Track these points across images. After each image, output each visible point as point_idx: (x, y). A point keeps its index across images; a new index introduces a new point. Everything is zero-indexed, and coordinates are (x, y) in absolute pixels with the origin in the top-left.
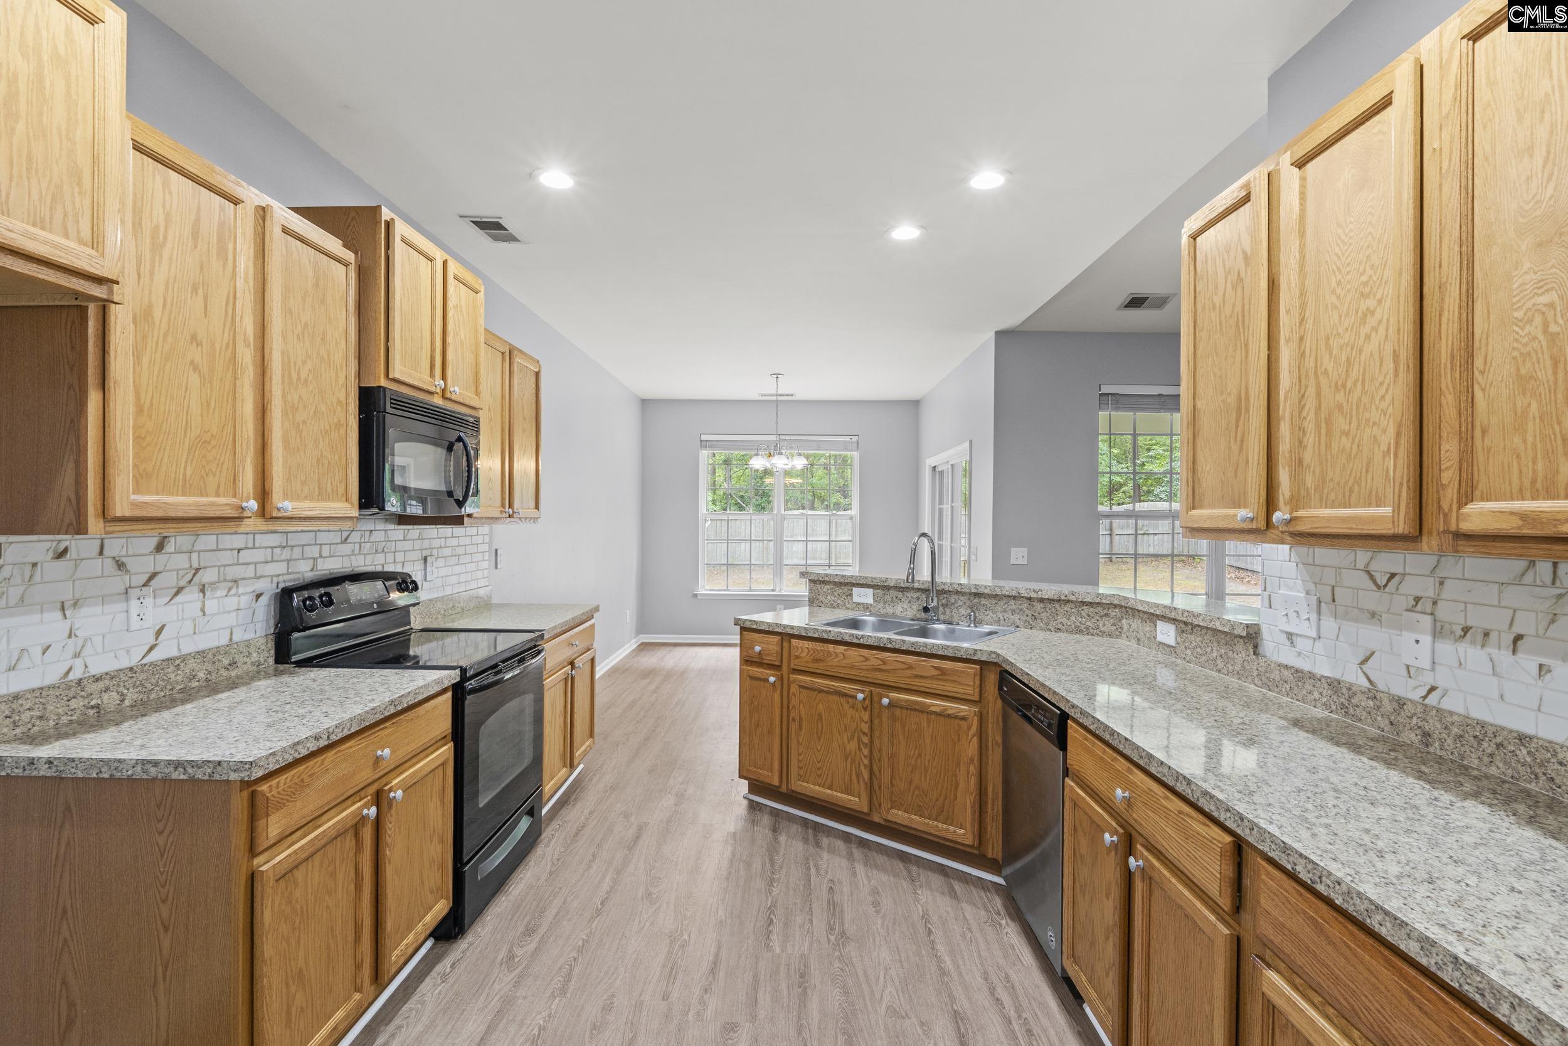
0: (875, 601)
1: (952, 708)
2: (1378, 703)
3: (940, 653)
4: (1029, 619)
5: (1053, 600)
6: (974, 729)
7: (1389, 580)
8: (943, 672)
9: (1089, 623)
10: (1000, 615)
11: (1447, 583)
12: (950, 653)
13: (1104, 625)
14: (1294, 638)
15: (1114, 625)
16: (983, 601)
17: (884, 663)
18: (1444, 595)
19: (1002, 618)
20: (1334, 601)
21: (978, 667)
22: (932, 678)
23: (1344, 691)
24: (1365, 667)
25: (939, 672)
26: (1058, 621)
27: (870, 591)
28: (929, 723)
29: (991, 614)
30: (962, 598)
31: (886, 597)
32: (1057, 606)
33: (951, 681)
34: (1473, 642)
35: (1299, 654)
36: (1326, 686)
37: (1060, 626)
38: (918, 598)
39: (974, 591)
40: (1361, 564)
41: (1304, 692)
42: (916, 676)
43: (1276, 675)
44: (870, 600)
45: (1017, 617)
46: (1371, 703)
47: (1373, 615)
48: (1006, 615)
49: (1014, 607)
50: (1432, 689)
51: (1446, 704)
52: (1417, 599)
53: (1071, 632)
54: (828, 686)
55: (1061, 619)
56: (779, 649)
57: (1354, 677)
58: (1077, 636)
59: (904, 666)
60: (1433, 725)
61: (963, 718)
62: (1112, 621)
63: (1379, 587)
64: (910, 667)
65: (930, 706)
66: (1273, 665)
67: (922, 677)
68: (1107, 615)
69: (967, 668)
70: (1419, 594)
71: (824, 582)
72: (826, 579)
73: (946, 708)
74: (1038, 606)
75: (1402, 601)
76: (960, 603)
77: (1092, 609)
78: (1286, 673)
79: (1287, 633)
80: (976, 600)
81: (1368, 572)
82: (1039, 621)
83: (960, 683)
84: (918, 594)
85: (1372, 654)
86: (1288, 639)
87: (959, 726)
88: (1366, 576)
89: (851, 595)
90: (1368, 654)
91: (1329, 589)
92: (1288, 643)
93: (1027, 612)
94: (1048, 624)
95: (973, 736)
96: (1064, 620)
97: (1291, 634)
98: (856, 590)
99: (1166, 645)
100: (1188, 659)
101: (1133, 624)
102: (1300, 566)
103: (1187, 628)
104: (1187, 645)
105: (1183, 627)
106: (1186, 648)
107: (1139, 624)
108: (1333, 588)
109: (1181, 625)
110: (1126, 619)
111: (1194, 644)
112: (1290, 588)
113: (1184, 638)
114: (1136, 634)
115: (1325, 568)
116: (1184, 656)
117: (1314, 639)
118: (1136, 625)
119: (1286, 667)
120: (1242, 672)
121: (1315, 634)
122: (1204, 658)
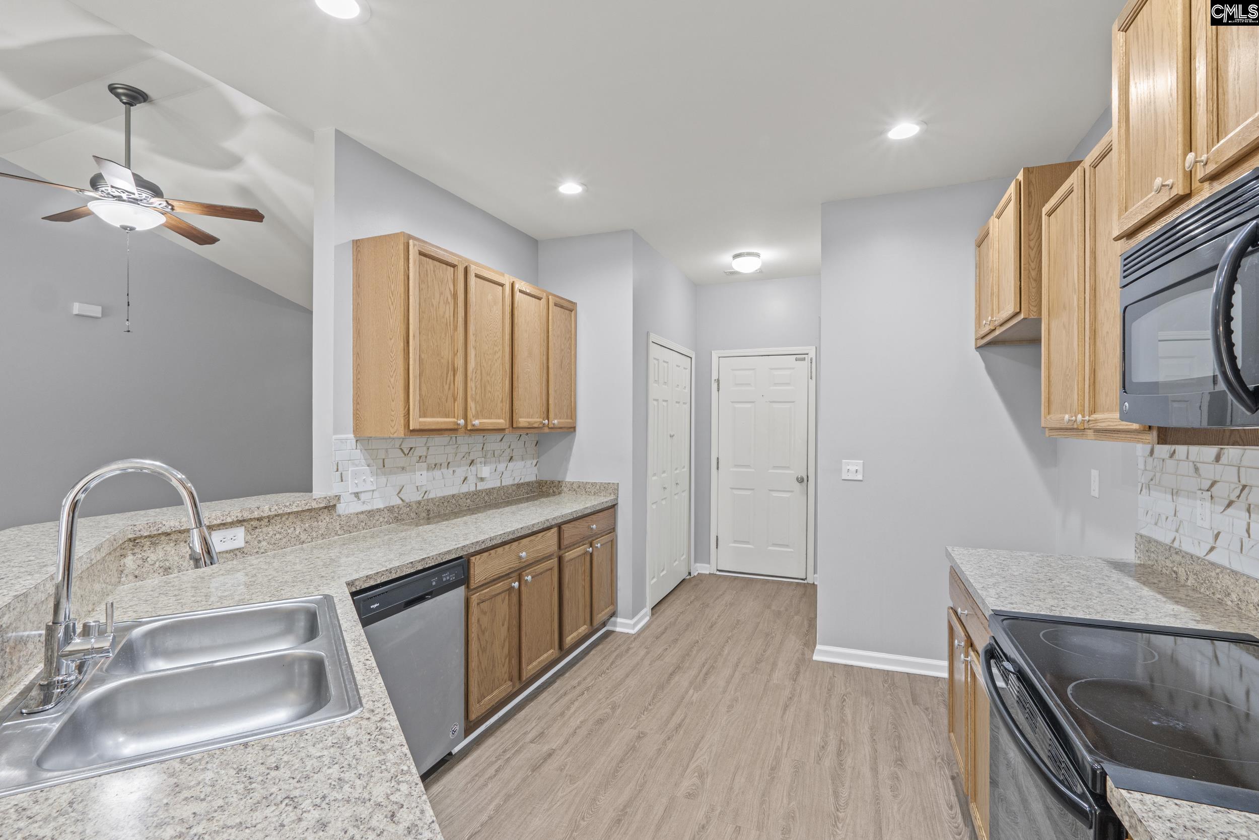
2: (409, 508)
7: (410, 451)
9: (108, 579)
11: (430, 448)
13: (114, 575)
14: (359, 495)
15: (117, 569)
18: (429, 454)
20: (384, 466)
23: (395, 511)
24: (400, 495)
34: (437, 469)
35: (364, 503)
36: (386, 512)
40: (397, 446)
41: (374, 521)
43: (355, 521)
47: (403, 468)
50: (426, 492)
51: (432, 496)
52: (420, 457)
57: (396, 501)
60: (431, 506)
62: (116, 566)
63: (405, 455)
66: (352, 516)
68: (114, 560)
70: (421, 455)
75: (415, 459)
78: (362, 516)
79: (354, 493)
81: (401, 449)
85: (403, 486)
86: (356, 497)
88: (400, 451)
90: (401, 488)
91: (382, 461)
92: (356, 499)
96: (97, 587)
97: (357, 493)
99: (227, 552)
100: (262, 551)
101: (152, 555)
102: (363, 451)
103: (263, 523)
104: (261, 539)
105: (254, 523)
106: (260, 542)
107: (169, 549)
108: (384, 459)
109: (252, 523)
110: (134, 554)
111: (271, 533)
112: (357, 466)
113: (257, 534)
114: (162, 564)
115: (379, 450)
116: (255, 551)
117: (373, 491)
118: (160, 553)
119: (362, 513)
120: (326, 533)
121: (374, 488)
122: (284, 540)
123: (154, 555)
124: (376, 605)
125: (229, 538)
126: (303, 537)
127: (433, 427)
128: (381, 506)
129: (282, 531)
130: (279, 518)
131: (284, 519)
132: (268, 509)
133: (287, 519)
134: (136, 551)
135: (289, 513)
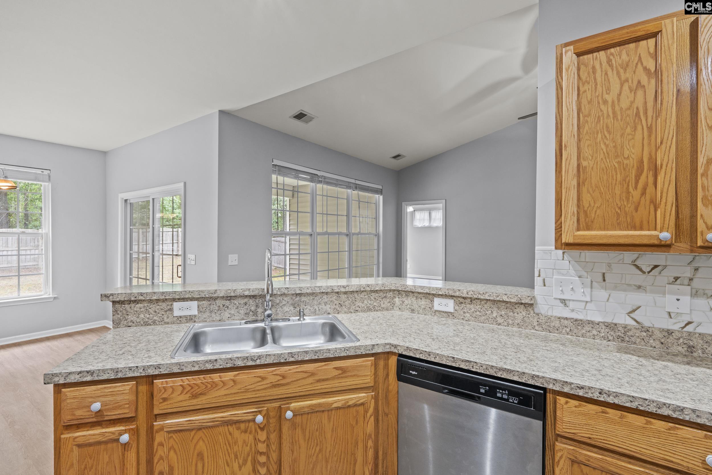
0: (199, 311)
1: (351, 399)
2: (650, 333)
3: (343, 354)
4: (337, 307)
5: (353, 292)
6: (371, 410)
7: (653, 269)
8: (343, 370)
9: (375, 304)
10: (316, 307)
11: (701, 269)
12: (352, 353)
13: (384, 304)
14: (566, 302)
15: (389, 302)
16: (303, 299)
17: (284, 377)
18: (698, 276)
19: (317, 309)
20: (604, 280)
21: (373, 358)
22: (333, 378)
23: (620, 329)
24: (632, 315)
25: (340, 372)
26: (357, 305)
27: (195, 303)
28: (329, 419)
29: (309, 308)
30: (286, 299)
31: (212, 307)
32: (356, 295)
33: (351, 376)
35: (572, 310)
36: (604, 327)
37: (357, 309)
38: (246, 304)
39: (298, 292)
40: (628, 261)
41: (584, 331)
42: (319, 381)
43: (557, 324)
44: (195, 312)
45: (328, 306)
46: (645, 334)
47: (639, 287)
48: (321, 307)
49: (326, 300)
50: (689, 323)
51: (700, 330)
52: (677, 278)
53: (364, 311)
54: (213, 420)
55: (358, 303)
56: (133, 397)
57: (625, 320)
58: (368, 313)
59: (305, 375)
60: (695, 342)
61: (362, 404)
62: (388, 300)
63: (644, 272)
64: (313, 374)
65: (332, 404)
66: (552, 318)
67: (324, 380)
68: (385, 297)
69: (364, 361)
70: (678, 275)
71: (136, 302)
72: (141, 298)
73: (347, 401)
74: (343, 297)
75: (664, 279)
76: (284, 303)
77: (377, 295)
78: (566, 322)
79: (561, 300)
80: (298, 299)
81: (635, 265)
82: (344, 307)
83: (358, 376)
84: (246, 300)
85: (639, 307)
86: (562, 303)
87: (357, 412)
88: (634, 268)
89: (171, 310)
90: (634, 308)
91: (600, 274)
92: (561, 305)
93: (336, 302)
94: (349, 308)
95: (371, 416)
96: (360, 304)
97: (564, 300)
98: (176, 305)
99: (443, 312)
100: (466, 319)
101: (406, 301)
102: (573, 262)
103: (466, 301)
104: (465, 311)
105: (461, 300)
106: (464, 313)
107: (413, 300)
108: (604, 274)
109: (459, 299)
110: (399, 298)
111: (473, 310)
112: (563, 275)
113: (463, 307)
114: (410, 307)
115: (596, 263)
116: (462, 317)
117: (587, 302)
118: (410, 301)
119: (566, 319)
120: (522, 324)
121: (588, 299)
122: (484, 317)
123: (408, 301)
124: (414, 373)
125: (444, 304)
126: (500, 320)
127: (601, 242)
128: (597, 318)
129: (482, 310)
130: (479, 301)
131: (483, 302)
132: (466, 292)
133: (486, 303)
134: (399, 296)
135: (487, 300)
